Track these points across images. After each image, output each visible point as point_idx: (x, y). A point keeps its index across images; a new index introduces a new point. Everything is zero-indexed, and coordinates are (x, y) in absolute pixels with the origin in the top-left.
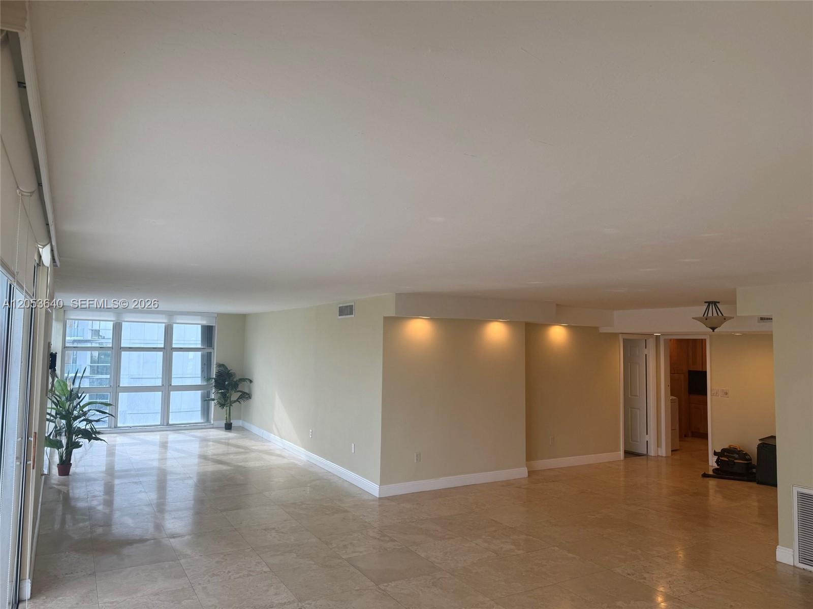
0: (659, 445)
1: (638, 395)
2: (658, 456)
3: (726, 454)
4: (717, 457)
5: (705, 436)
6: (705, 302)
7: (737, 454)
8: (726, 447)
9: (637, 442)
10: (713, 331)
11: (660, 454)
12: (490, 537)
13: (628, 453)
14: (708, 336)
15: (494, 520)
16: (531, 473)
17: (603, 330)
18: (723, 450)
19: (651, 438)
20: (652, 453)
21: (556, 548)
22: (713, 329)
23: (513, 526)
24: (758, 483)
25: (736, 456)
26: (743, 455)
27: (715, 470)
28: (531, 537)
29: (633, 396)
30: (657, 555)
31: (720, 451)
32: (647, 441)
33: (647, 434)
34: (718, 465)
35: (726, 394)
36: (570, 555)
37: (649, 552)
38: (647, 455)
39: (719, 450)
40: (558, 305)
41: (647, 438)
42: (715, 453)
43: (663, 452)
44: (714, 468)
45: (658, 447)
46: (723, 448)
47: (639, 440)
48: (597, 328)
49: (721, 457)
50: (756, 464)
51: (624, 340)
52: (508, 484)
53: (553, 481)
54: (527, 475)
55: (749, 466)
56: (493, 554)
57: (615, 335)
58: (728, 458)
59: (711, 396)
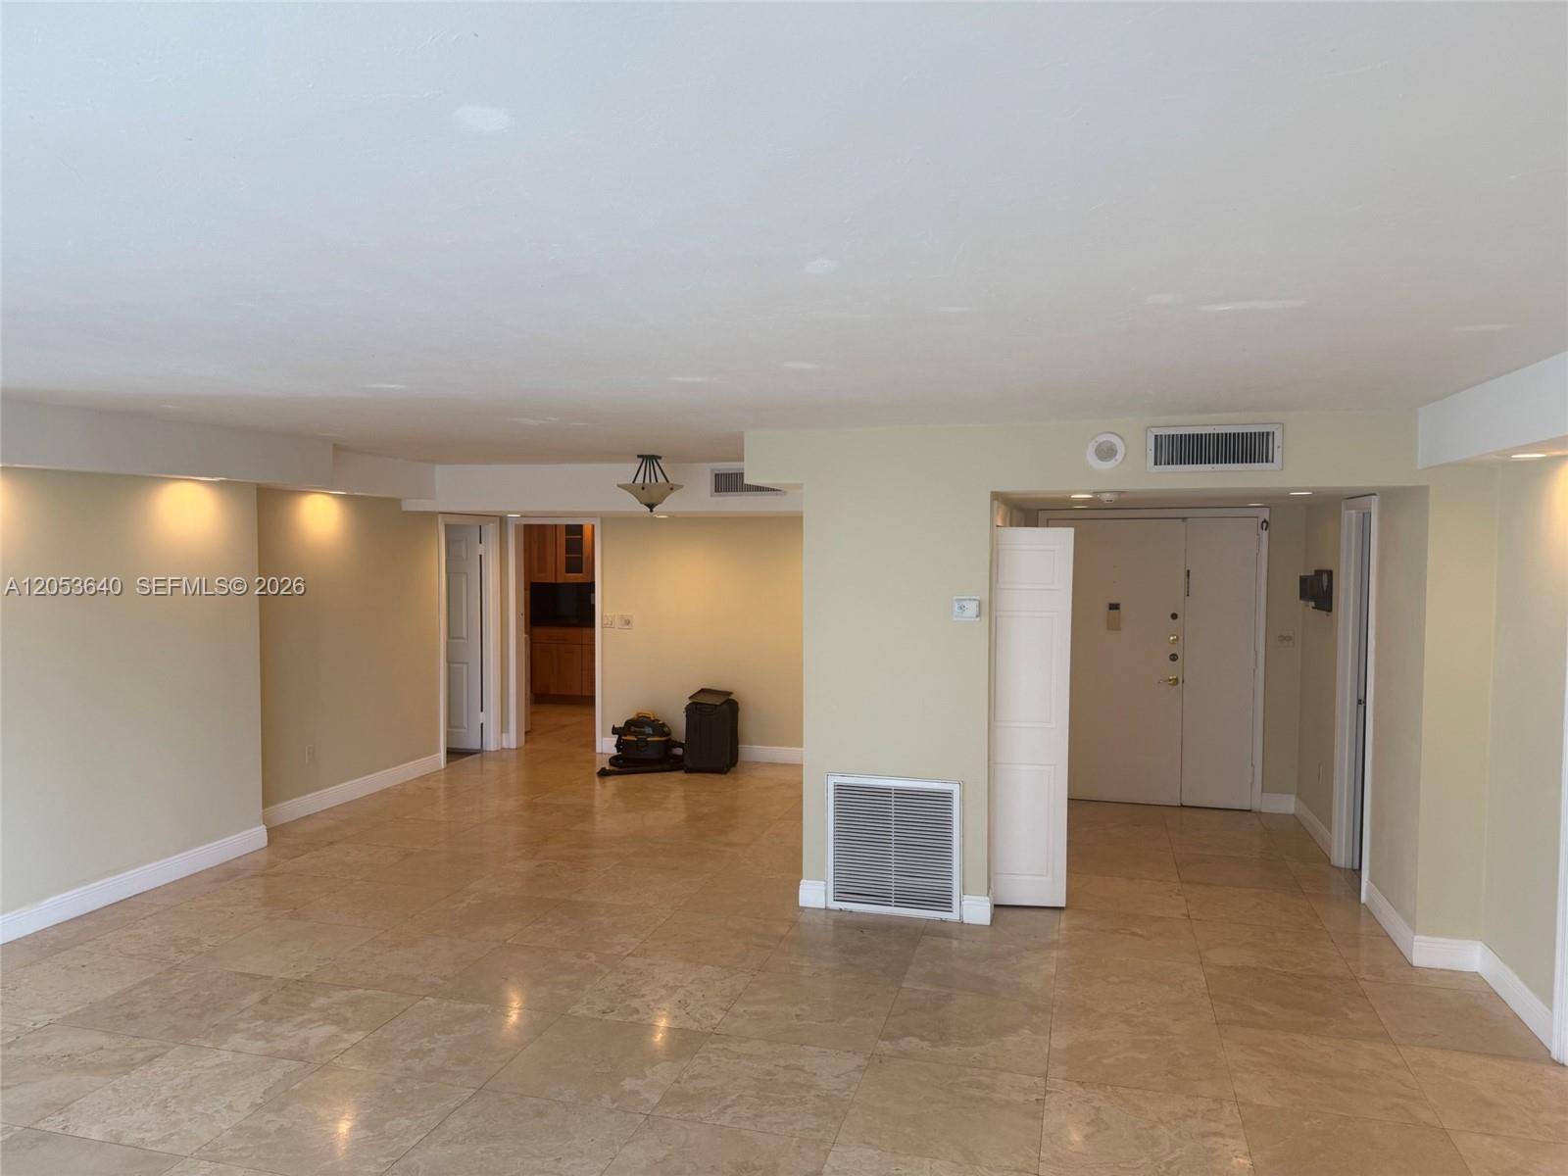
0: (504, 727)
1: (465, 636)
2: (503, 749)
3: (633, 729)
4: (617, 736)
5: (590, 701)
6: (639, 456)
7: (648, 725)
8: (631, 716)
9: (463, 727)
10: (651, 511)
11: (505, 745)
12: (259, 1023)
13: (453, 754)
14: (599, 520)
15: (243, 975)
16: (272, 832)
17: (410, 505)
18: (629, 723)
19: (490, 717)
20: (491, 745)
21: (431, 1000)
22: (651, 506)
23: (303, 976)
24: (686, 772)
25: (648, 730)
26: (660, 728)
27: (613, 760)
28: (360, 991)
29: (454, 638)
30: (625, 954)
31: (623, 725)
32: (482, 724)
33: (482, 710)
34: (619, 750)
35: (628, 623)
36: (469, 1007)
37: (608, 952)
38: (480, 751)
39: (620, 724)
40: (338, 448)
41: (482, 717)
42: (615, 731)
43: (512, 739)
44: (610, 757)
45: (502, 732)
46: (629, 718)
47: (465, 725)
48: (397, 502)
49: (626, 735)
50: (684, 742)
51: (447, 527)
52: (227, 874)
53: (331, 843)
54: (264, 842)
55: (669, 744)
56: (293, 1062)
57: (431, 516)
58: (636, 736)
59: (602, 627)
